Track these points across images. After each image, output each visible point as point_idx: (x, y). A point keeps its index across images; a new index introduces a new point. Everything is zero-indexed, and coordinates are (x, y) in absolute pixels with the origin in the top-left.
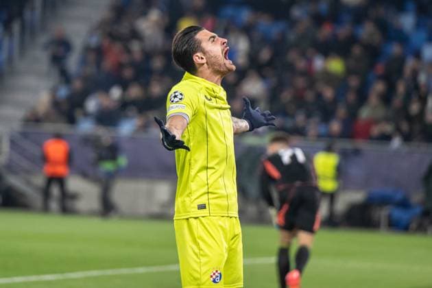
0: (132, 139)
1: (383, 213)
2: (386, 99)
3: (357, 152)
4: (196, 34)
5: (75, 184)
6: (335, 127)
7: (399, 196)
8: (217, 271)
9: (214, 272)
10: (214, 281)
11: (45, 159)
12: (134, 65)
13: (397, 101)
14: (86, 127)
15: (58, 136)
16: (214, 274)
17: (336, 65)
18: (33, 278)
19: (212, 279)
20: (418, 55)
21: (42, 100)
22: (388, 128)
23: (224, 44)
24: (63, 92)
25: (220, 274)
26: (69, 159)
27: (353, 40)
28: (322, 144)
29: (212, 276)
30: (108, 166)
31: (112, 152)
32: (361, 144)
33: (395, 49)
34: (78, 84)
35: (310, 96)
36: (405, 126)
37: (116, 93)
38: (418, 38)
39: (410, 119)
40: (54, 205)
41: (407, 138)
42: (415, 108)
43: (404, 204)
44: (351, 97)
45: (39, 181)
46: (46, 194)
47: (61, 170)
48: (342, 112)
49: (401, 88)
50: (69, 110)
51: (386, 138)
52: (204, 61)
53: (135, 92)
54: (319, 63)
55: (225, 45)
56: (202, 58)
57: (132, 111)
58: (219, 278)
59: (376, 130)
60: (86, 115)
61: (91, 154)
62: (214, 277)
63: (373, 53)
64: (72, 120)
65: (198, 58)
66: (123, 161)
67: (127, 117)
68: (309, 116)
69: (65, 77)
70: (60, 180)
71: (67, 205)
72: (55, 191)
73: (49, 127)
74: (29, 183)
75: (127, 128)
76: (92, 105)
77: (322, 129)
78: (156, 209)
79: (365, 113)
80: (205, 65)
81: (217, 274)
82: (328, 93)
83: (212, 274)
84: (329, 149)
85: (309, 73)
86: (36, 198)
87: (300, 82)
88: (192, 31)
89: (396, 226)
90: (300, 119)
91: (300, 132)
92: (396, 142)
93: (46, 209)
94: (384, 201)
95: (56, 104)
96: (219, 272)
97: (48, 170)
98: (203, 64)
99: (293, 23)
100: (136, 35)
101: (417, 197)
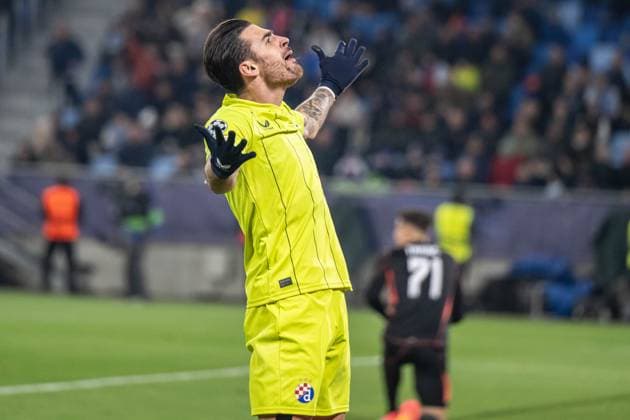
0: (171, 185)
1: (534, 293)
2: (539, 125)
3: (497, 204)
4: (239, 32)
5: (88, 251)
6: (466, 166)
7: (558, 267)
8: (305, 385)
9: (302, 385)
10: (301, 400)
11: (45, 215)
12: (172, 78)
13: (555, 129)
14: (104, 168)
15: (63, 182)
16: (301, 389)
17: (467, 78)
18: (28, 389)
19: (297, 396)
20: (585, 62)
21: (40, 129)
22: (541, 168)
23: (284, 44)
24: (71, 118)
25: (312, 390)
26: (80, 215)
27: (490, 40)
28: (447, 192)
29: (297, 392)
30: (135, 225)
31: (141, 204)
32: (504, 192)
33: (552, 54)
34: (92, 107)
35: (428, 123)
36: (566, 167)
37: (148, 118)
38: (584, 36)
39: (574, 155)
40: (58, 282)
41: (570, 183)
42: (580, 139)
43: (566, 279)
44: (489, 124)
45: (36, 246)
46: (47, 266)
47: (68, 230)
48: (475, 145)
49: (561, 110)
50: (78, 144)
51: (539, 183)
52: (256, 72)
53: (175, 117)
54: (441, 75)
55: (286, 46)
56: (253, 68)
57: (170, 145)
58: (309, 396)
59: (524, 172)
60: (104, 151)
61: (111, 208)
62: (301, 393)
63: (521, 60)
64: (83, 158)
65: (246, 68)
66: (157, 217)
67: (163, 153)
68: (427, 151)
69: (73, 95)
70: (66, 246)
71: (77, 283)
72: (60, 261)
73: (50, 169)
74: (20, 250)
75: (164, 169)
76: (112, 136)
77: (446, 170)
78: (205, 287)
79: (509, 147)
80: (258, 78)
81: (305, 389)
82: (456, 118)
83: (298, 389)
84: (458, 200)
85: (426, 89)
86: (32, 272)
87: (415, 102)
88: (233, 29)
89: (554, 310)
90: (414, 156)
91: (414, 175)
92: (554, 190)
93: (46, 288)
94: (536, 274)
95: (60, 135)
96: (309, 386)
97: (49, 230)
98: (255, 77)
99: (403, 16)
100: (175, 35)
101: (584, 268)
